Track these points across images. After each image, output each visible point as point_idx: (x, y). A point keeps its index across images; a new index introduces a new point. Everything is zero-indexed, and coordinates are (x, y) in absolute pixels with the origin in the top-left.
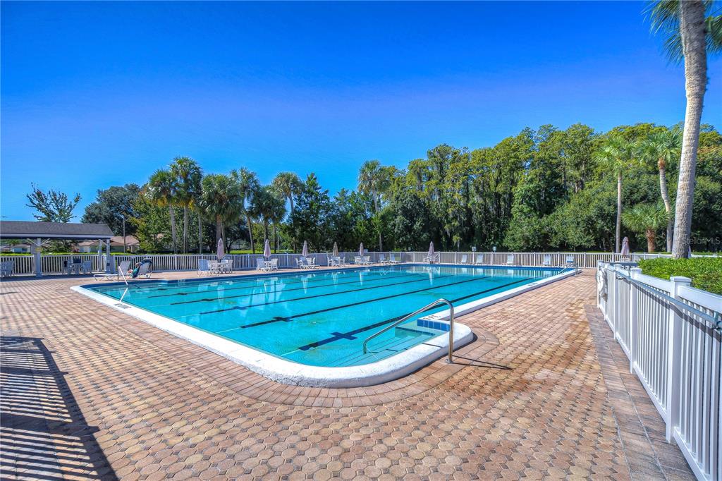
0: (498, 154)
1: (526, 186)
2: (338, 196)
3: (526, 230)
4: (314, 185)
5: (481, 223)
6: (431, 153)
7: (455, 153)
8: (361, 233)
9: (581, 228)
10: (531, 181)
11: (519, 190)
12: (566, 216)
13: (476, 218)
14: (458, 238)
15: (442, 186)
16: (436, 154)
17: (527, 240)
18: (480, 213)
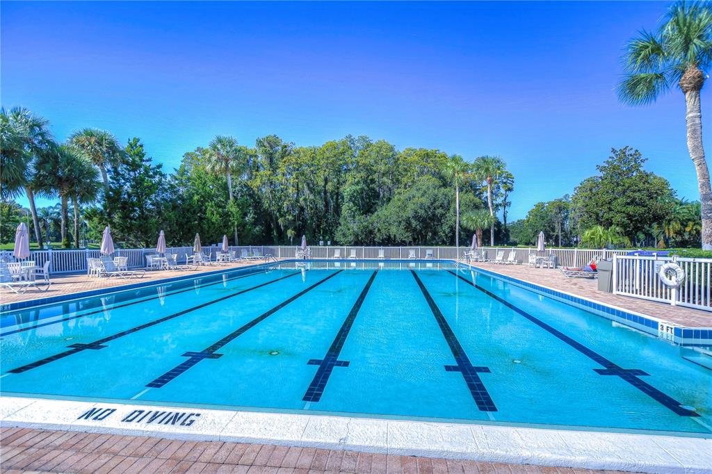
0: (328, 154)
1: (354, 188)
2: (175, 173)
3: (355, 227)
4: (141, 155)
5: (312, 219)
6: (260, 142)
7: (286, 147)
8: (213, 223)
9: (402, 227)
10: (358, 183)
11: (347, 190)
12: (387, 216)
13: (308, 213)
14: (293, 232)
15: (273, 178)
16: (266, 144)
17: (357, 236)
18: (311, 209)
